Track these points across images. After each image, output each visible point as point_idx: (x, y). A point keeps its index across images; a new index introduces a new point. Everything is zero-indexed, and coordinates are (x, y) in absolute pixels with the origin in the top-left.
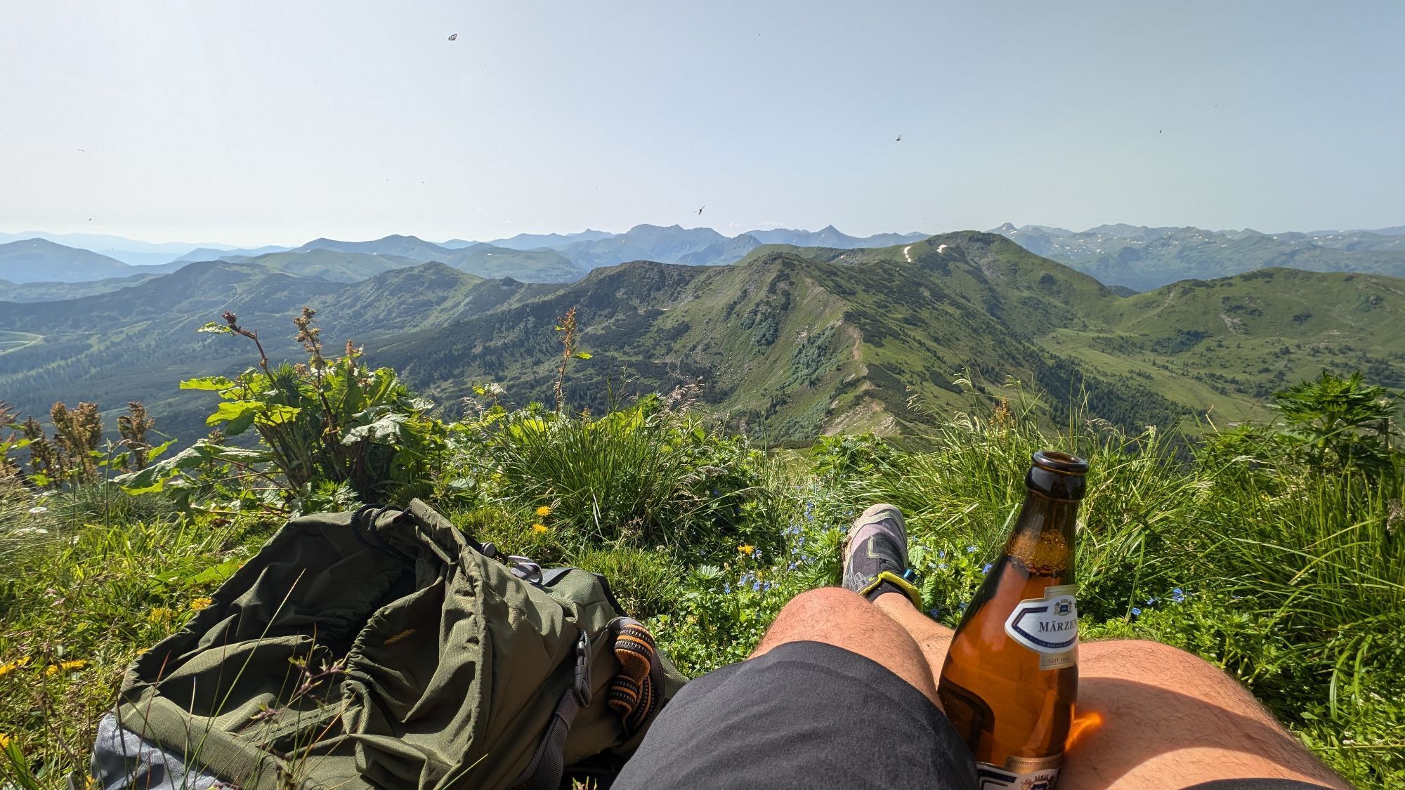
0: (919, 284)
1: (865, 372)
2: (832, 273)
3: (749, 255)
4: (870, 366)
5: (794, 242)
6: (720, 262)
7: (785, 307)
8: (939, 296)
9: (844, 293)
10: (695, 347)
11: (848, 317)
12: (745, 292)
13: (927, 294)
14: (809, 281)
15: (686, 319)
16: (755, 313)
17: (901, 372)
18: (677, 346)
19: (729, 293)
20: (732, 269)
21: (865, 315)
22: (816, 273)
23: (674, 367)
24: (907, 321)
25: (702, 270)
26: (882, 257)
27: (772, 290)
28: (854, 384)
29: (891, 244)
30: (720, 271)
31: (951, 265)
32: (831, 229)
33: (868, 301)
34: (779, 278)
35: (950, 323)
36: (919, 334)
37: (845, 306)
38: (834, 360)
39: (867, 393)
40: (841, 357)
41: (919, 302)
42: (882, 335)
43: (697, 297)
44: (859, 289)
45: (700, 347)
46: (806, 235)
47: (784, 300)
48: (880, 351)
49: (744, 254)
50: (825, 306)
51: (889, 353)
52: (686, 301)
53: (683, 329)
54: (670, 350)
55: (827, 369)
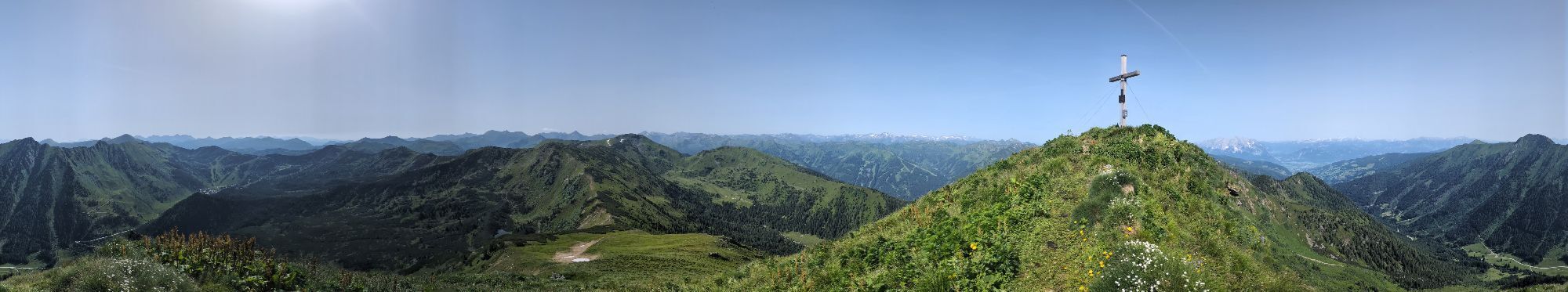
0: (614, 155)
1: (596, 195)
2: (578, 151)
3: (541, 143)
4: (598, 192)
5: (560, 138)
6: (526, 147)
7: (558, 167)
8: (623, 160)
9: (583, 160)
10: (514, 186)
11: (586, 170)
12: (539, 160)
13: (618, 159)
14: (567, 155)
15: (511, 173)
16: (544, 170)
17: (611, 194)
18: (506, 186)
19: (532, 161)
20: (532, 150)
21: (593, 169)
22: (571, 151)
23: (504, 195)
24: (612, 171)
25: (518, 150)
26: (598, 144)
27: (551, 159)
28: (592, 201)
29: (601, 139)
30: (527, 151)
31: (627, 147)
32: (576, 132)
33: (595, 163)
34: (555, 153)
35: (628, 171)
36: (616, 176)
37: (584, 166)
38: (582, 191)
39: (598, 205)
40: (585, 189)
41: (614, 162)
42: (602, 178)
43: (516, 163)
44: (590, 158)
45: (518, 186)
46: (566, 135)
47: (557, 164)
48: (602, 185)
49: (538, 143)
50: (576, 166)
51: (606, 186)
52: (510, 166)
53: (509, 178)
54: (502, 188)
55: (579, 195)
